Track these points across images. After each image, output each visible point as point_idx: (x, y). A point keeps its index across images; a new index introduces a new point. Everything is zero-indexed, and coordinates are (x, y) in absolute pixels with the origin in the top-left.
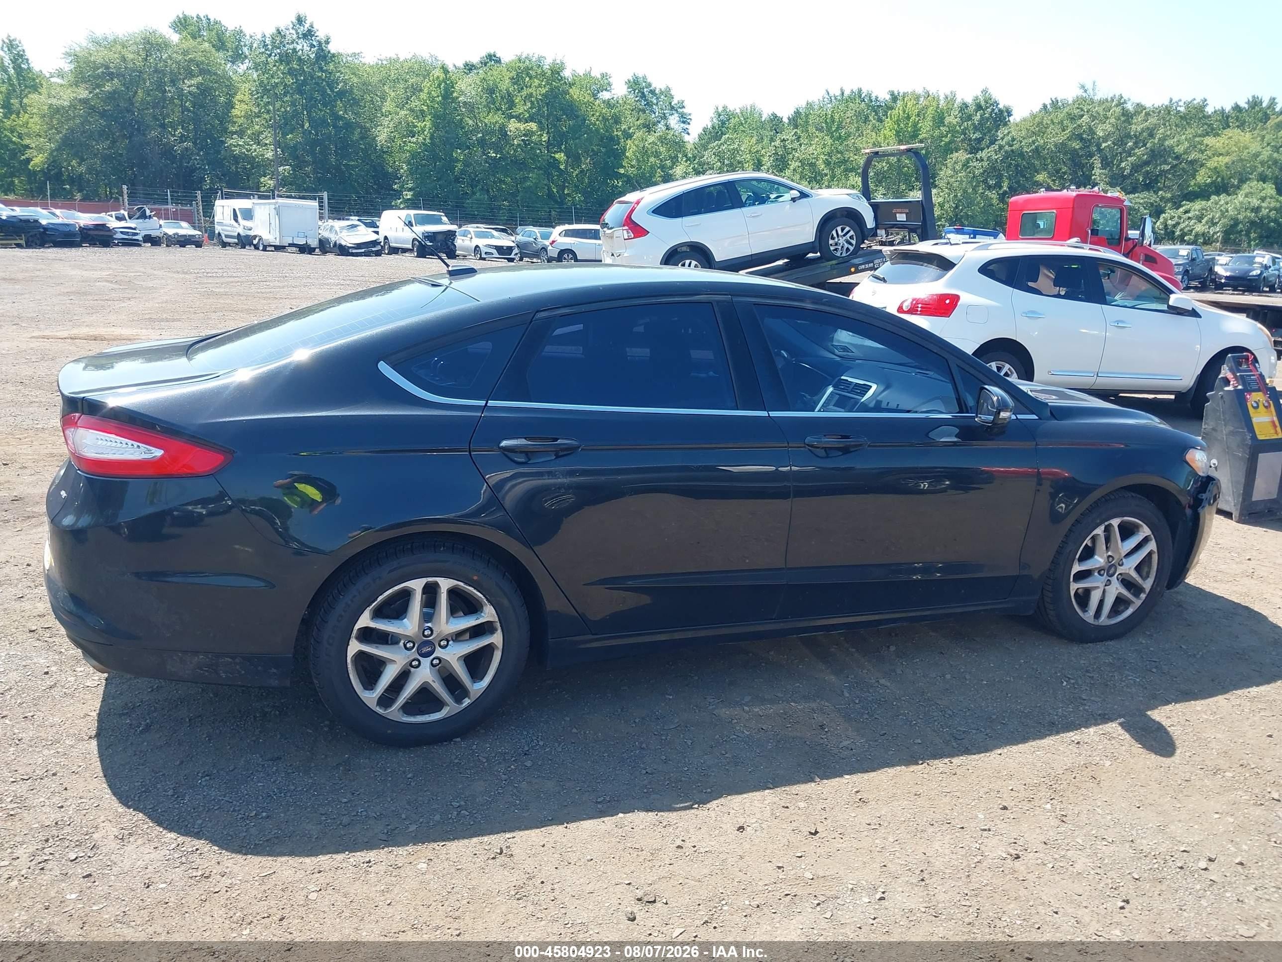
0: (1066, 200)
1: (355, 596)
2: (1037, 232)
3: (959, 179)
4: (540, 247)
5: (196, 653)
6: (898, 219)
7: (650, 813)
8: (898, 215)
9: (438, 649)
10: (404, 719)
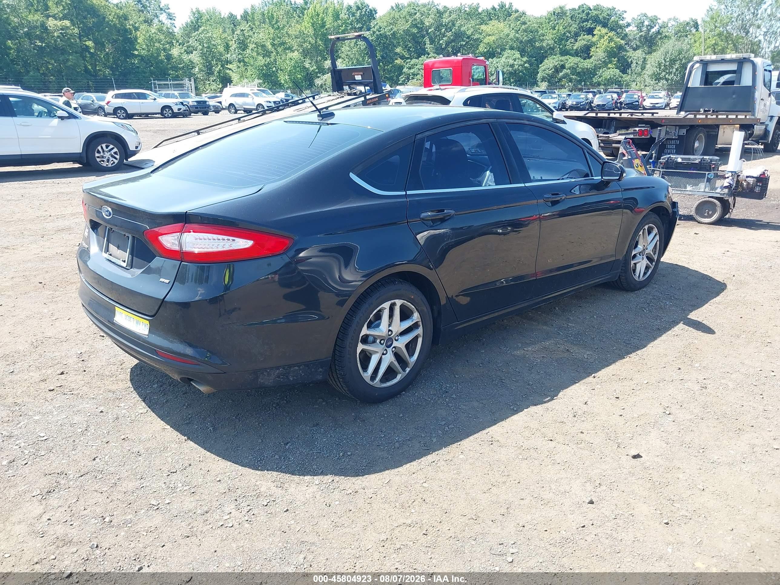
0: (458, 62)
1: (361, 317)
2: (442, 81)
3: (353, 52)
4: (96, 106)
5: (278, 368)
6: (356, 79)
7: (538, 406)
8: (356, 76)
9: (394, 342)
10: (382, 385)
